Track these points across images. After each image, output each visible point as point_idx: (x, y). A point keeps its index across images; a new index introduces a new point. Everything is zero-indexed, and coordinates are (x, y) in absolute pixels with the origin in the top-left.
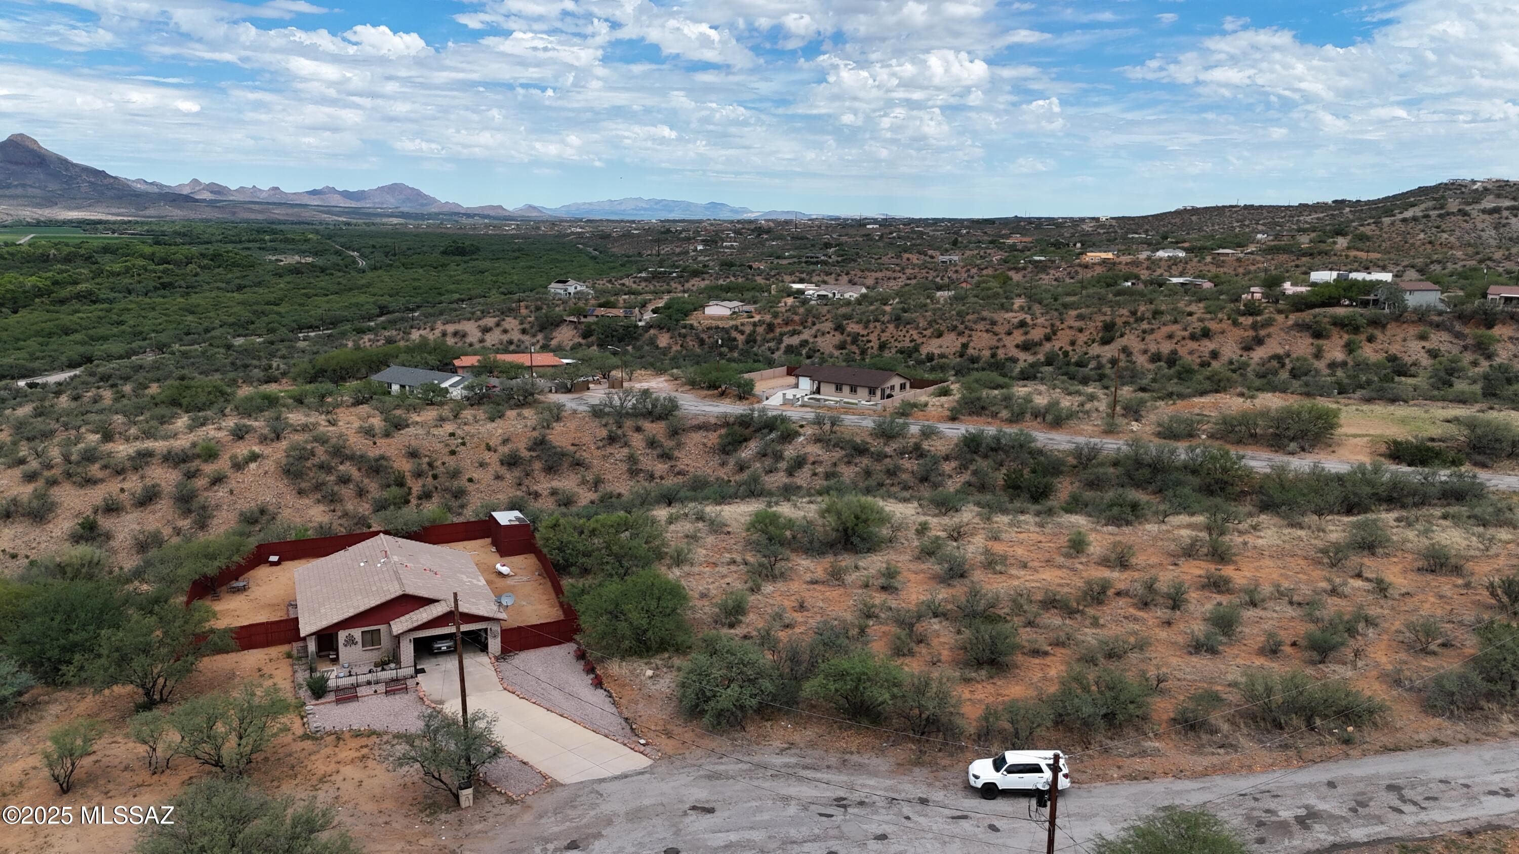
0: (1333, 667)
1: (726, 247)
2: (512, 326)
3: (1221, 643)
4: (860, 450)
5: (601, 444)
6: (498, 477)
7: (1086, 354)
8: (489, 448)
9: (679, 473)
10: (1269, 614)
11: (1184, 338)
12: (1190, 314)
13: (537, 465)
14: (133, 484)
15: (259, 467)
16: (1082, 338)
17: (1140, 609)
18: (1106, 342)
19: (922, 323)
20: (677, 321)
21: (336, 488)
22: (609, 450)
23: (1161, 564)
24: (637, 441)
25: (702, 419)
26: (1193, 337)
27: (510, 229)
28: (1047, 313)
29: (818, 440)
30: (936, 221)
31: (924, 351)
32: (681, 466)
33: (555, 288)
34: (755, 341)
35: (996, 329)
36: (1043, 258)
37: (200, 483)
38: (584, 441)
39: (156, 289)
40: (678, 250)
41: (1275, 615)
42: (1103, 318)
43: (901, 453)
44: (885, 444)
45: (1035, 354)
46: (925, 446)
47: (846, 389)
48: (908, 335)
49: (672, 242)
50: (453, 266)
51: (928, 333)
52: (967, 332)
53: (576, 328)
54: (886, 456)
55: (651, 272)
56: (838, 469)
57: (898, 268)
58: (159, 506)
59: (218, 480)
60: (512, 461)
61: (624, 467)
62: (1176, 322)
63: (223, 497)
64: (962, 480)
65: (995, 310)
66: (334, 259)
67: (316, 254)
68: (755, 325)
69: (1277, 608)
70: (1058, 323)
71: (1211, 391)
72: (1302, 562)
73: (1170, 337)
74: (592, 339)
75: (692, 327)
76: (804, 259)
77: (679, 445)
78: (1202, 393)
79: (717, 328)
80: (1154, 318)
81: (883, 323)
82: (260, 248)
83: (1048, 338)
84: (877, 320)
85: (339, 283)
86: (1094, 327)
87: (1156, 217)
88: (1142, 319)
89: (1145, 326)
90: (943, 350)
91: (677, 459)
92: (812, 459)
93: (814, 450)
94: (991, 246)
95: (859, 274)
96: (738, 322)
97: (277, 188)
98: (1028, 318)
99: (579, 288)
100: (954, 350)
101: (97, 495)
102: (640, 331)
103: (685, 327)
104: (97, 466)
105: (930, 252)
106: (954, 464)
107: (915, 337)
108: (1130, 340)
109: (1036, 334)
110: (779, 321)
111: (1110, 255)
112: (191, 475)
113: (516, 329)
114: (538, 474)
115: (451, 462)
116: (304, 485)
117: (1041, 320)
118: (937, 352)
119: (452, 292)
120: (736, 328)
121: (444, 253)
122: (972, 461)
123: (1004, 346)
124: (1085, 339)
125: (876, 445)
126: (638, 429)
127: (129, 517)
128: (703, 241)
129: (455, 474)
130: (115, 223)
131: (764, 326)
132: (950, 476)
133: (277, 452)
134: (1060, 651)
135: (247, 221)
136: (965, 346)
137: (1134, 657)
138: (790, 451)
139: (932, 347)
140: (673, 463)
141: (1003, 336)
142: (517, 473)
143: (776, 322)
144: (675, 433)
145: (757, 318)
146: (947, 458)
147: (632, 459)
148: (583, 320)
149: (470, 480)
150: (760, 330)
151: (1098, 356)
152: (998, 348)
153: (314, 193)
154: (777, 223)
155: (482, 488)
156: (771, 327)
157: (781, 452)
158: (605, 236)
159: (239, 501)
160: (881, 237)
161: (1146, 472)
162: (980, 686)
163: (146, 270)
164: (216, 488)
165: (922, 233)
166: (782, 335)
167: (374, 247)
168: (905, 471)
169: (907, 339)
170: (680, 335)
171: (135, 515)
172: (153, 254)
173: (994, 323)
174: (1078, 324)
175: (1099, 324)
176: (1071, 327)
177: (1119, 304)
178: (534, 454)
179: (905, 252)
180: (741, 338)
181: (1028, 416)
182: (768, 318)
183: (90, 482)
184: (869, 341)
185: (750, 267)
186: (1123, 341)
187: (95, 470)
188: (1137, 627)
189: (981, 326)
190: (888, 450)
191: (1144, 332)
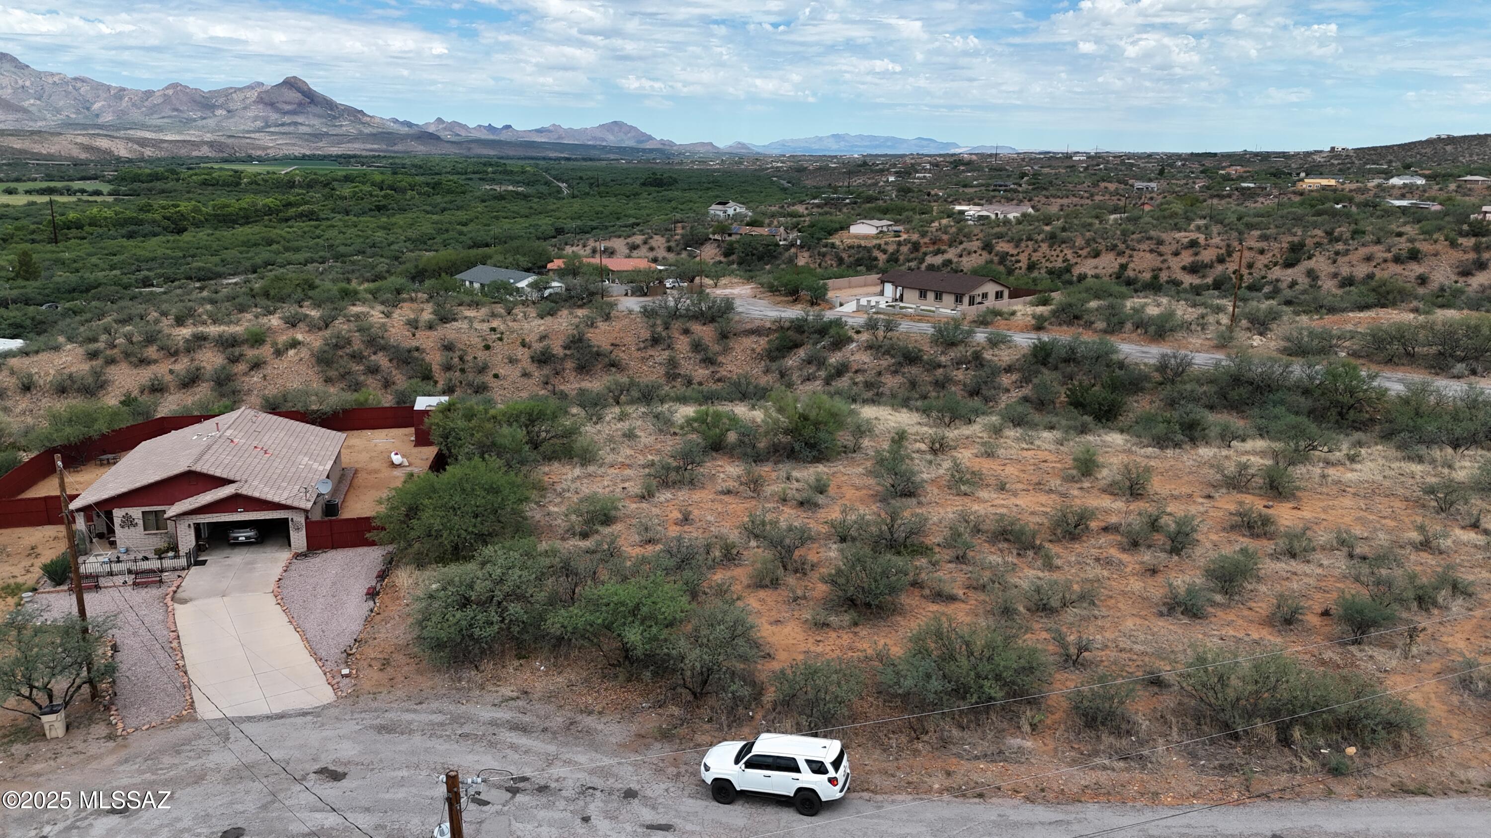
0: (1369, 650)
1: (918, 178)
2: (659, 243)
3: (1214, 604)
4: (911, 358)
5: (642, 345)
6: (526, 375)
7: (1264, 277)
8: (524, 344)
9: (719, 380)
10: (1307, 569)
11: (1385, 261)
12: (1400, 235)
13: (569, 365)
14: (182, 365)
15: (296, 354)
16: (1262, 260)
17: (1123, 550)
18: (1289, 265)
19: (1079, 242)
20: (820, 239)
21: (362, 378)
22: (650, 352)
23: (1190, 496)
24: (682, 344)
25: (757, 323)
26: (1397, 260)
27: (714, 165)
28: (1226, 232)
29: (869, 347)
30: (1150, 156)
31: (1076, 271)
32: (723, 373)
33: (715, 210)
34: (896, 260)
35: (1162, 249)
36: (1252, 185)
37: (241, 367)
38: (625, 341)
39: (371, 210)
40: (869, 182)
41: (1319, 571)
42: (1290, 239)
43: (958, 363)
44: (943, 353)
45: (1204, 277)
46: (987, 355)
47: (931, 296)
48: (1061, 255)
49: (864, 174)
50: (645, 195)
51: (1084, 253)
52: (1128, 252)
53: (719, 246)
54: (939, 366)
55: (825, 199)
56: (883, 379)
57: (1086, 195)
58: (200, 389)
59: (256, 365)
60: (543, 359)
61: (662, 371)
62: (1378, 242)
63: (256, 383)
64: (1020, 394)
65: (1165, 230)
66: (543, 189)
67: (527, 184)
68: (899, 244)
69: (1325, 562)
70: (1235, 244)
71: (1376, 306)
72: (1397, 504)
73: (1368, 259)
74: (733, 257)
75: (833, 246)
76: (992, 188)
77: (726, 350)
78: (1362, 308)
79: (860, 246)
80: (1353, 238)
81: (1036, 242)
82: (480, 179)
83: (1221, 260)
84: (1029, 239)
85: (531, 208)
86: (1277, 248)
87: (1400, 146)
88: (1338, 240)
89: (1340, 247)
90: (1097, 271)
91: (721, 364)
92: (855, 367)
93: (863, 358)
94: (1202, 176)
95: (1043, 200)
96: (882, 242)
97: (510, 127)
98: (1201, 238)
99: (738, 210)
100: (1110, 271)
101: (145, 375)
102: (780, 250)
103: (826, 246)
104: (155, 348)
105: (1131, 182)
106: (1014, 377)
107: (1069, 257)
108: (1320, 263)
109: (1207, 256)
110: (926, 240)
111: (1332, 182)
112: (234, 360)
113: (662, 247)
114: (570, 374)
115: (482, 355)
116: (333, 373)
117: (1217, 240)
118: (1090, 273)
119: (629, 216)
120: (879, 247)
121: (644, 184)
122: (1038, 372)
123: (1169, 268)
124: (1266, 262)
125: (930, 351)
126: (686, 332)
127: (171, 398)
128: (896, 173)
129: (482, 370)
130: (366, 157)
131: (909, 245)
132: (1008, 391)
133: (315, 341)
134: (975, 597)
135: (479, 156)
136: (1123, 267)
137: (1071, 614)
138: (834, 359)
139: (1087, 267)
140: (716, 368)
141: (1169, 257)
142: (546, 370)
143: (922, 241)
144: (724, 336)
145: (904, 236)
146: (1009, 369)
147: (672, 363)
148: (728, 238)
149: (496, 376)
150: (905, 249)
151: (1277, 280)
152: (1161, 270)
153: (539, 131)
154: (981, 156)
155: (506, 385)
156: (916, 247)
157: (825, 359)
158: (801, 170)
159: (269, 387)
160: (1086, 169)
161: (1244, 391)
162: (834, 635)
163: (371, 195)
164: (253, 373)
165: (1132, 165)
166: (925, 254)
167: (581, 178)
168: (956, 383)
169: (1060, 259)
170: (819, 254)
171: (177, 396)
172: (383, 182)
173: (1160, 242)
174: (1263, 245)
175: (1285, 245)
176: (1251, 249)
177: (1315, 226)
178: (568, 352)
179: (1104, 181)
180: (882, 257)
181: (1129, 326)
182: (915, 237)
183: (144, 362)
184: (1019, 261)
185: (929, 194)
186: (1311, 264)
187: (151, 352)
188: (1106, 573)
189: (1145, 246)
190: (943, 359)
191: (1337, 253)
